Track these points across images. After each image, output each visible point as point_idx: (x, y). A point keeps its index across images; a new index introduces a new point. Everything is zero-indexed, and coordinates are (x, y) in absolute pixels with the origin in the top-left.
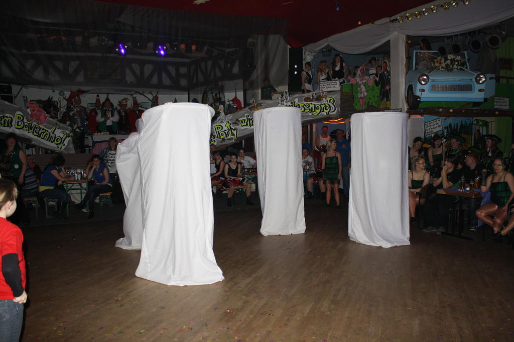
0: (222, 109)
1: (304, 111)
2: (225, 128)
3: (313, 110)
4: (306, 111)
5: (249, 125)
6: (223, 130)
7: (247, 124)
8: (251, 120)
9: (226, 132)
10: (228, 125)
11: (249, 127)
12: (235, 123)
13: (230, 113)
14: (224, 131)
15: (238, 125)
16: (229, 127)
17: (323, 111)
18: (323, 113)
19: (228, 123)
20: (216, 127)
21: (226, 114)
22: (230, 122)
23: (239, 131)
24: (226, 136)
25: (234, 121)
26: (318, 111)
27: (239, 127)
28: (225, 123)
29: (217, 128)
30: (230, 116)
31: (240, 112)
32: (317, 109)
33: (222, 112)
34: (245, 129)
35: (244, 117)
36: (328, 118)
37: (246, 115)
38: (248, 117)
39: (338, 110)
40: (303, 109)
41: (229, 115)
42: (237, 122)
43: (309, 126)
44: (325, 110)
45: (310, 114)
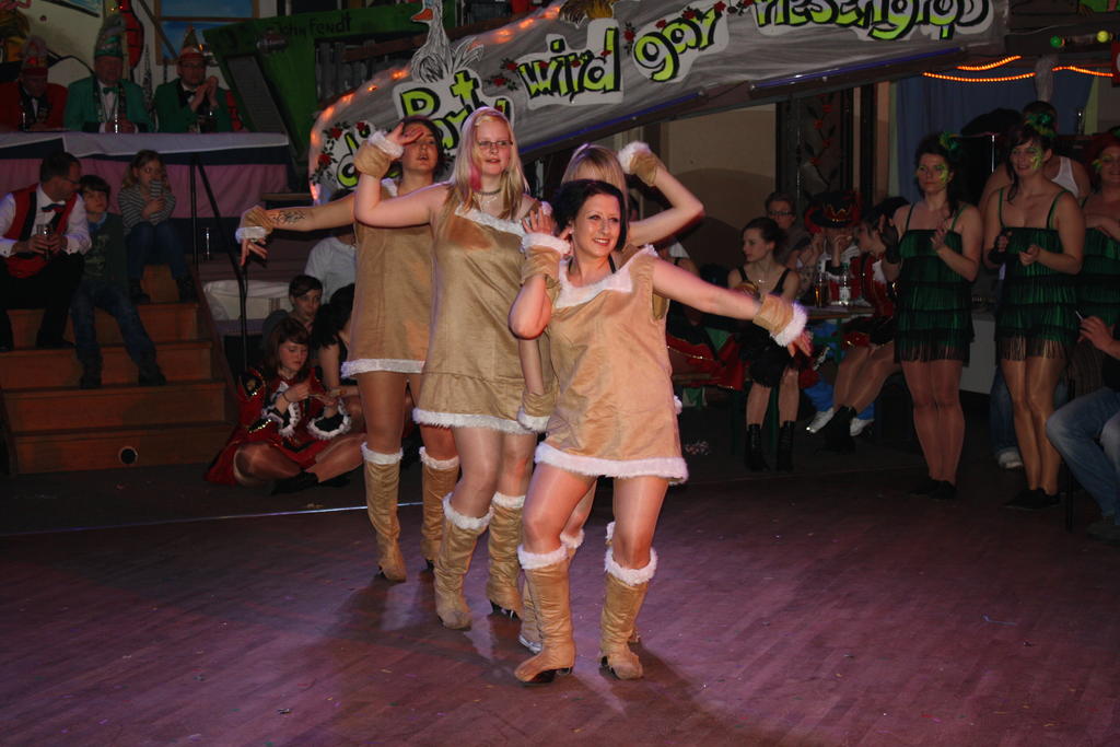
0: (438, 13)
1: (833, 19)
2: (449, 104)
3: (878, 17)
4: (842, 19)
5: (564, 89)
6: (441, 113)
7: (555, 87)
8: (576, 63)
9: (456, 122)
10: (464, 88)
11: (565, 101)
12: (498, 80)
13: (479, 28)
14: (444, 120)
15: (513, 88)
16: (469, 100)
17: (926, 21)
18: (925, 29)
19: (467, 78)
20: (408, 98)
21: (455, 35)
22: (473, 74)
23: (519, 118)
24: (455, 146)
25: (495, 68)
26: (901, 21)
27: (518, 98)
28: (449, 79)
29: (414, 102)
30: (474, 45)
31: (526, 24)
32: (897, 10)
33: (435, 24)
34: (548, 108)
35: (543, 49)
36: (950, 55)
37: (550, 38)
38: (562, 48)
39: (997, 16)
40: (827, 13)
41: (470, 40)
42: (507, 73)
43: (857, 92)
44: (934, 17)
45: (862, 34)
